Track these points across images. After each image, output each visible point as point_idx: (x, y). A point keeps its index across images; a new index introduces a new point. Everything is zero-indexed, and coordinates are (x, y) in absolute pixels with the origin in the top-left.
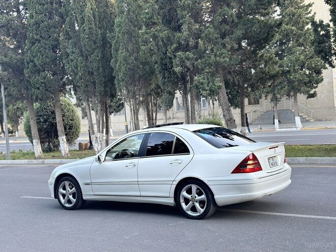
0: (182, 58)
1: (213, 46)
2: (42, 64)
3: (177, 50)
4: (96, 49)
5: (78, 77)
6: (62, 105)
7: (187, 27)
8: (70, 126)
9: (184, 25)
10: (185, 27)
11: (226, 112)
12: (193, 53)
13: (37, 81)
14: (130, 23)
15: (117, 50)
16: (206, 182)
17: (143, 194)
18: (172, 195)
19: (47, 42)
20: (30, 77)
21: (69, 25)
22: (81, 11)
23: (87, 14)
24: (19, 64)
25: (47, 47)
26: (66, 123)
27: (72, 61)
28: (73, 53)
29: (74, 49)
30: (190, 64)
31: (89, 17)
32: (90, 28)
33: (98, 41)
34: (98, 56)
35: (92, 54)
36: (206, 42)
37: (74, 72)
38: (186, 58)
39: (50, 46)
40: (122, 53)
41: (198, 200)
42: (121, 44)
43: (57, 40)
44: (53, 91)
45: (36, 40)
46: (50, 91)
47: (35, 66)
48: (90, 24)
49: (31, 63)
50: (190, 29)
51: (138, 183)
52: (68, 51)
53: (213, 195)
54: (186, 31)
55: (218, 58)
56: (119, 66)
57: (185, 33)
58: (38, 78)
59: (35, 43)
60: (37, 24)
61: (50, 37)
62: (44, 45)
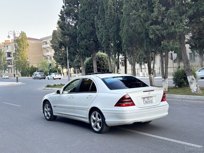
0: (154, 30)
1: (173, 21)
2: (85, 34)
3: (151, 24)
4: (114, 25)
5: (103, 42)
6: (103, 58)
7: (157, 9)
8: (107, 70)
9: (155, 8)
10: (155, 10)
11: (186, 64)
12: (161, 26)
13: (82, 44)
14: (131, 8)
15: (123, 25)
16: (101, 110)
17: (76, 115)
18: (88, 117)
19: (88, 22)
20: (79, 42)
21: (100, 11)
22: (106, 2)
23: (109, 4)
24: (74, 34)
25: (88, 24)
26: (105, 68)
27: (100, 32)
28: (101, 27)
29: (102, 25)
30: (159, 33)
31: (110, 6)
32: (110, 12)
33: (115, 20)
34: (114, 29)
35: (111, 28)
36: (169, 19)
37: (101, 39)
38: (156, 29)
39: (90, 24)
40: (125, 27)
41: (98, 121)
42: (126, 21)
43: (93, 20)
44: (90, 50)
45: (83, 21)
46: (89, 50)
47: (82, 36)
48: (111, 10)
49: (80, 34)
50: (159, 11)
51: (73, 108)
52: (99, 26)
53: (105, 119)
54: (156, 12)
55: (176, 29)
56: (124, 35)
57: (155, 13)
58: (83, 43)
59: (82, 22)
60: (84, 11)
61: (90, 19)
62: (86, 23)
